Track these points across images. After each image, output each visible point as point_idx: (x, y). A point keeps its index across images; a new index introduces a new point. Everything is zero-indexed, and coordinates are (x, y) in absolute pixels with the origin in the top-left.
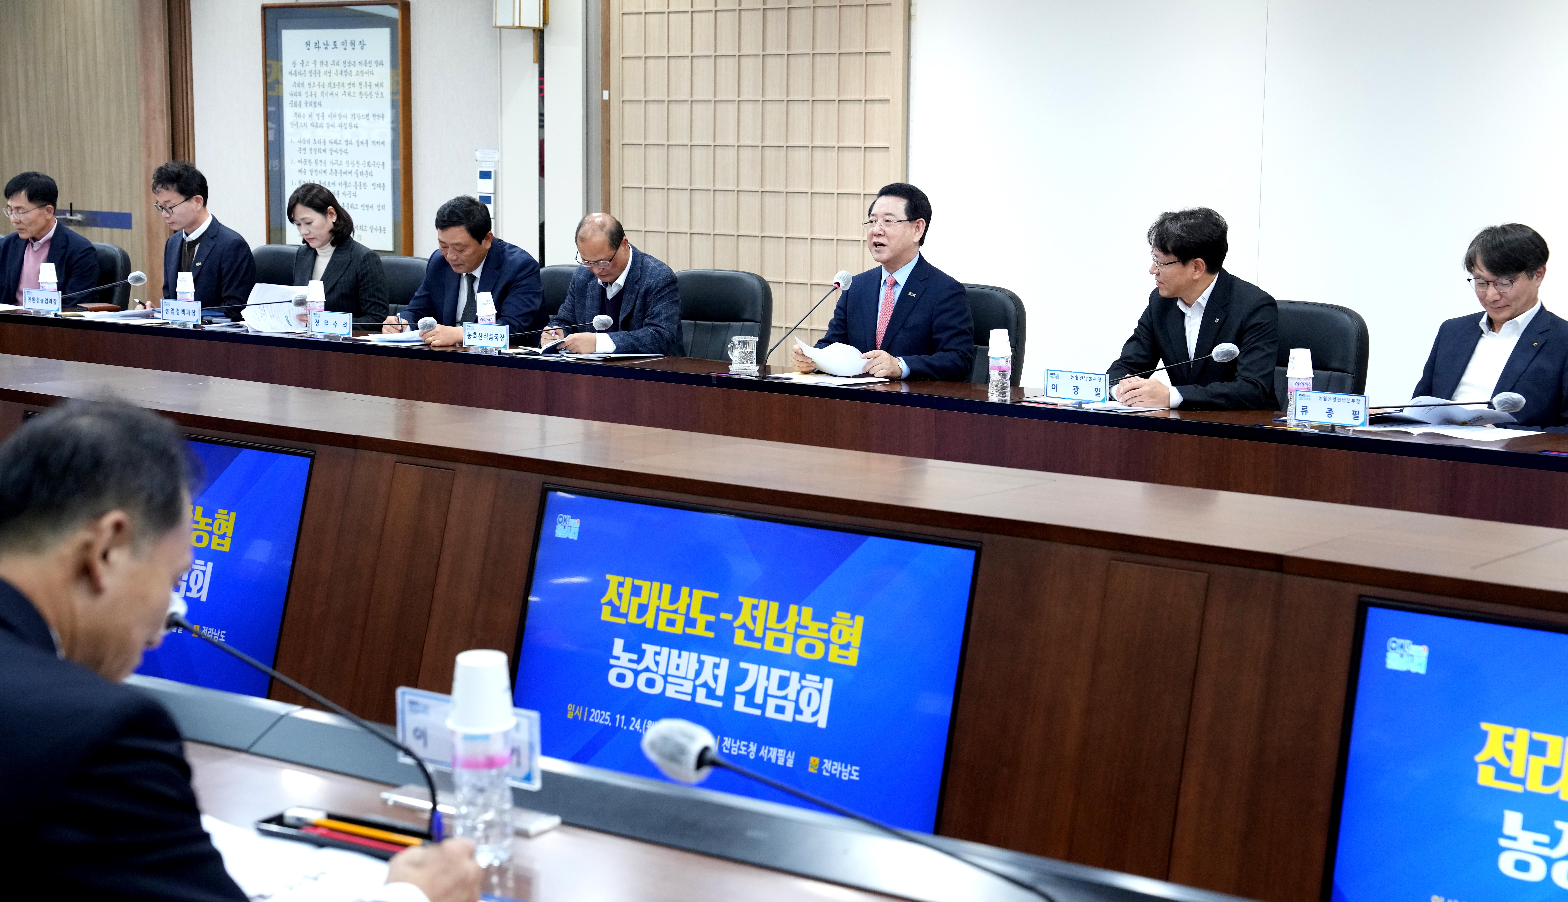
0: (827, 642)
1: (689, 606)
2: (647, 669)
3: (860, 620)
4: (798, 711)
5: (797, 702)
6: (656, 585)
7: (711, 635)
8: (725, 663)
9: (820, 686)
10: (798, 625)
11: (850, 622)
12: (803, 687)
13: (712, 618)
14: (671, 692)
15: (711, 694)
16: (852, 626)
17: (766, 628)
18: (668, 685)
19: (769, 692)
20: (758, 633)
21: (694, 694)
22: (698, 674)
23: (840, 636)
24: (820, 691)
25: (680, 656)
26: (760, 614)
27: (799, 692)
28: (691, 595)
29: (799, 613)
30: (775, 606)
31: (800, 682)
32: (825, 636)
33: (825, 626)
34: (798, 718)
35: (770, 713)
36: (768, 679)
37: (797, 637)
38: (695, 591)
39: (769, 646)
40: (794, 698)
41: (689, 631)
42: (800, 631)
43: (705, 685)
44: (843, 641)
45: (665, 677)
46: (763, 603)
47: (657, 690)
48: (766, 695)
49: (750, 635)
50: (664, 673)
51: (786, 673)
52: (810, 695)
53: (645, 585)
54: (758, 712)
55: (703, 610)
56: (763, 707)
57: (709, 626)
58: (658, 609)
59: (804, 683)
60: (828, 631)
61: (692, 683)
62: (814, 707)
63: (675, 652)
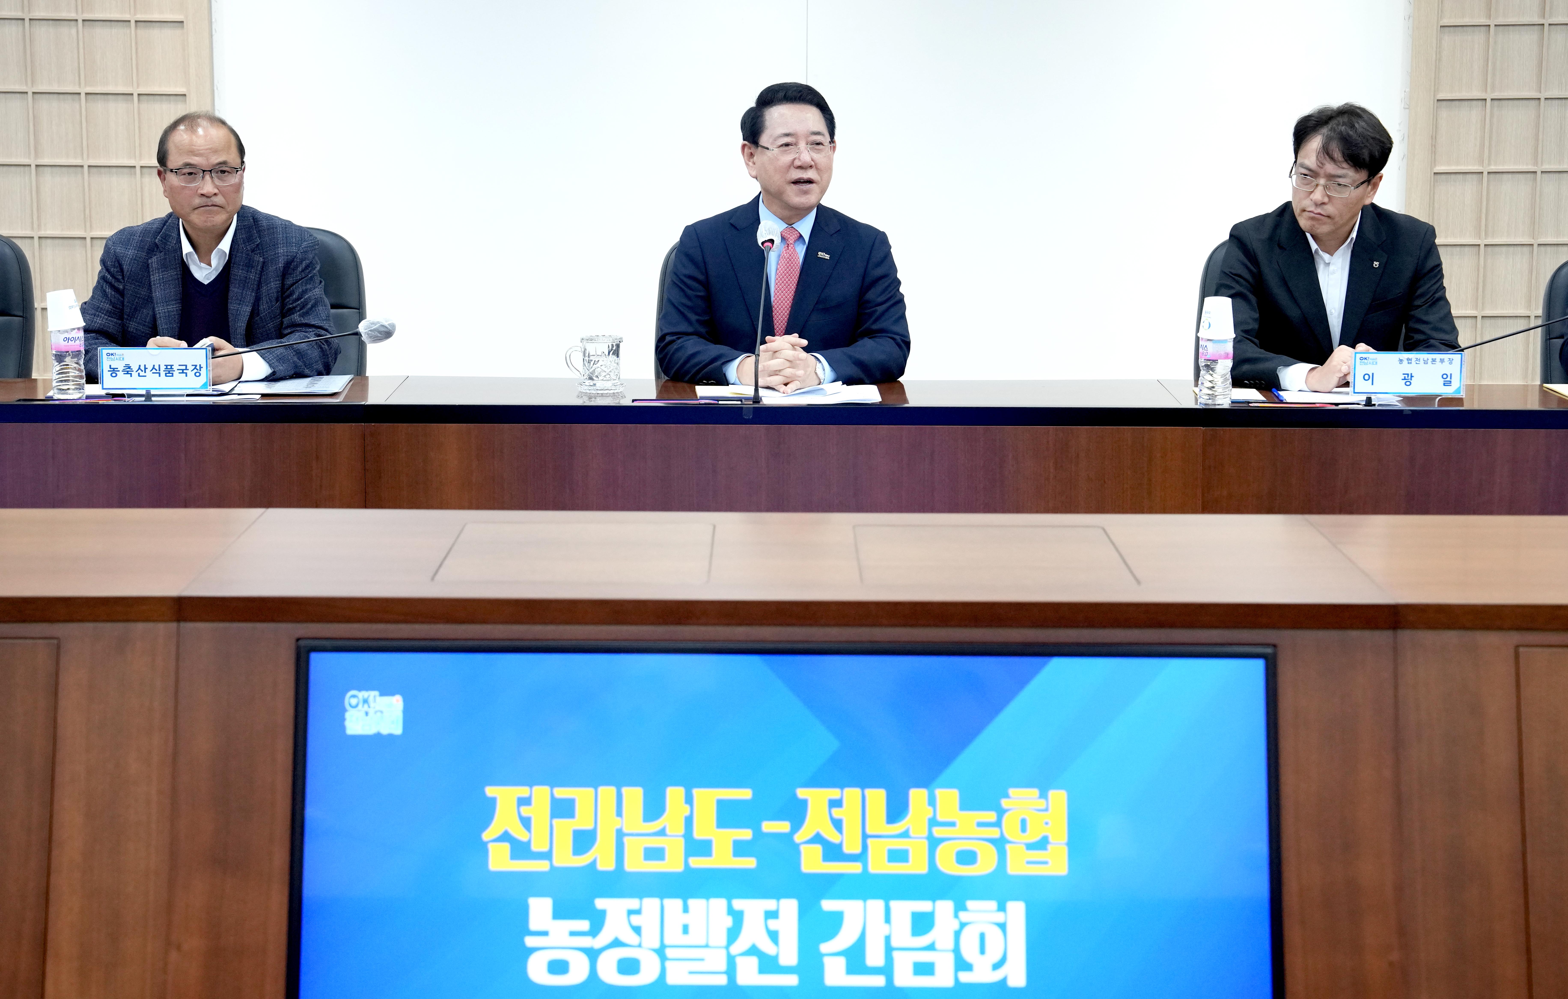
0: (1000, 843)
1: (689, 821)
2: (617, 943)
3: (1059, 798)
4: (962, 965)
5: (957, 951)
6: (607, 793)
7: (750, 863)
8: (789, 908)
9: (1000, 917)
10: (933, 822)
11: (1042, 804)
12: (963, 925)
13: (746, 834)
14: (678, 976)
15: (768, 964)
16: (1046, 810)
17: (865, 837)
18: (668, 964)
19: (894, 943)
20: (852, 846)
21: (731, 970)
22: (733, 934)
23: (1024, 828)
24: (1003, 927)
25: (686, 909)
26: (849, 813)
27: (957, 935)
28: (689, 800)
29: (932, 802)
30: (877, 797)
31: (956, 916)
32: (994, 833)
33: (991, 816)
34: (965, 977)
35: (904, 978)
36: (888, 920)
37: (934, 843)
38: (696, 792)
39: (878, 864)
40: (951, 945)
41: (697, 862)
42: (938, 832)
43: (753, 951)
44: (1032, 836)
45: (661, 952)
46: (852, 795)
47: (647, 976)
48: (889, 950)
49: (833, 852)
50: (657, 945)
51: (924, 906)
52: (982, 937)
53: (582, 796)
54: (879, 981)
55: (722, 823)
56: (887, 970)
57: (740, 849)
58: (620, 835)
59: (964, 916)
60: (998, 824)
61: (724, 952)
62: (994, 953)
63: (673, 905)
